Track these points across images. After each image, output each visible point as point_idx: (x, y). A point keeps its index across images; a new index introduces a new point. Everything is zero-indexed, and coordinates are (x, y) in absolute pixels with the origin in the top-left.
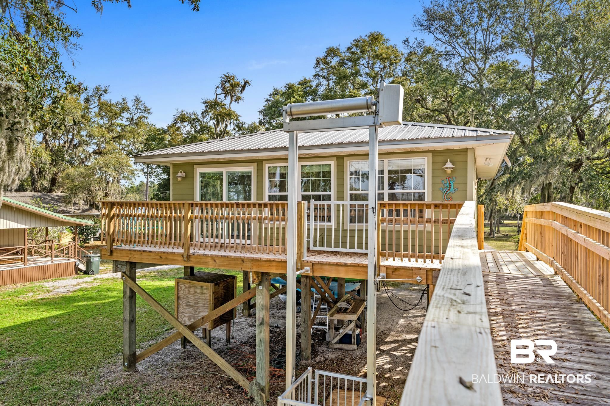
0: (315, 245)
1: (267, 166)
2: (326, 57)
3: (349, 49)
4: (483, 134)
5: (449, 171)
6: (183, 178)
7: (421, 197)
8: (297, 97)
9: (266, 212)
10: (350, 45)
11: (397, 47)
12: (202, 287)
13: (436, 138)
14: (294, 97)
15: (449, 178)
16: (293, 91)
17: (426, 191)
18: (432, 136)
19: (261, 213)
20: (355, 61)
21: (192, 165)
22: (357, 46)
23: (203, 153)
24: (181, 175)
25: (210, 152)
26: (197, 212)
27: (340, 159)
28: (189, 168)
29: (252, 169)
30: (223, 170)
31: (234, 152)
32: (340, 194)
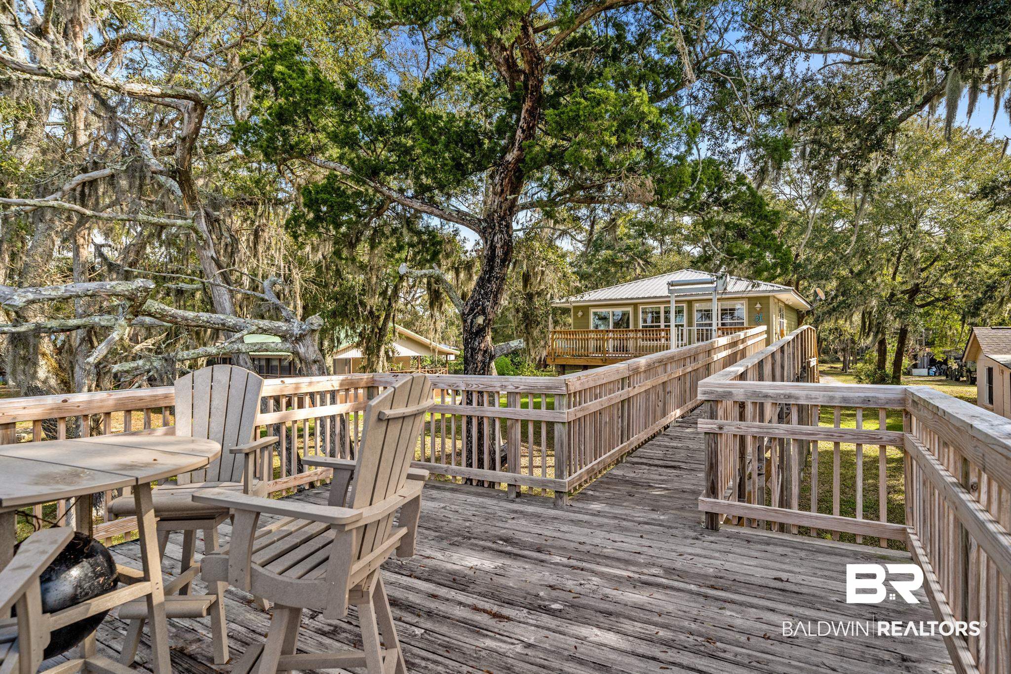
1: (641, 307)
4: (778, 288)
5: (758, 309)
6: (582, 316)
7: (743, 323)
9: (640, 334)
15: (758, 313)
17: (744, 321)
19: (637, 335)
21: (588, 307)
23: (600, 300)
24: (580, 313)
25: (605, 300)
26: (611, 335)
27: (690, 303)
28: (585, 309)
29: (630, 309)
30: (610, 310)
31: (622, 299)
32: (690, 324)
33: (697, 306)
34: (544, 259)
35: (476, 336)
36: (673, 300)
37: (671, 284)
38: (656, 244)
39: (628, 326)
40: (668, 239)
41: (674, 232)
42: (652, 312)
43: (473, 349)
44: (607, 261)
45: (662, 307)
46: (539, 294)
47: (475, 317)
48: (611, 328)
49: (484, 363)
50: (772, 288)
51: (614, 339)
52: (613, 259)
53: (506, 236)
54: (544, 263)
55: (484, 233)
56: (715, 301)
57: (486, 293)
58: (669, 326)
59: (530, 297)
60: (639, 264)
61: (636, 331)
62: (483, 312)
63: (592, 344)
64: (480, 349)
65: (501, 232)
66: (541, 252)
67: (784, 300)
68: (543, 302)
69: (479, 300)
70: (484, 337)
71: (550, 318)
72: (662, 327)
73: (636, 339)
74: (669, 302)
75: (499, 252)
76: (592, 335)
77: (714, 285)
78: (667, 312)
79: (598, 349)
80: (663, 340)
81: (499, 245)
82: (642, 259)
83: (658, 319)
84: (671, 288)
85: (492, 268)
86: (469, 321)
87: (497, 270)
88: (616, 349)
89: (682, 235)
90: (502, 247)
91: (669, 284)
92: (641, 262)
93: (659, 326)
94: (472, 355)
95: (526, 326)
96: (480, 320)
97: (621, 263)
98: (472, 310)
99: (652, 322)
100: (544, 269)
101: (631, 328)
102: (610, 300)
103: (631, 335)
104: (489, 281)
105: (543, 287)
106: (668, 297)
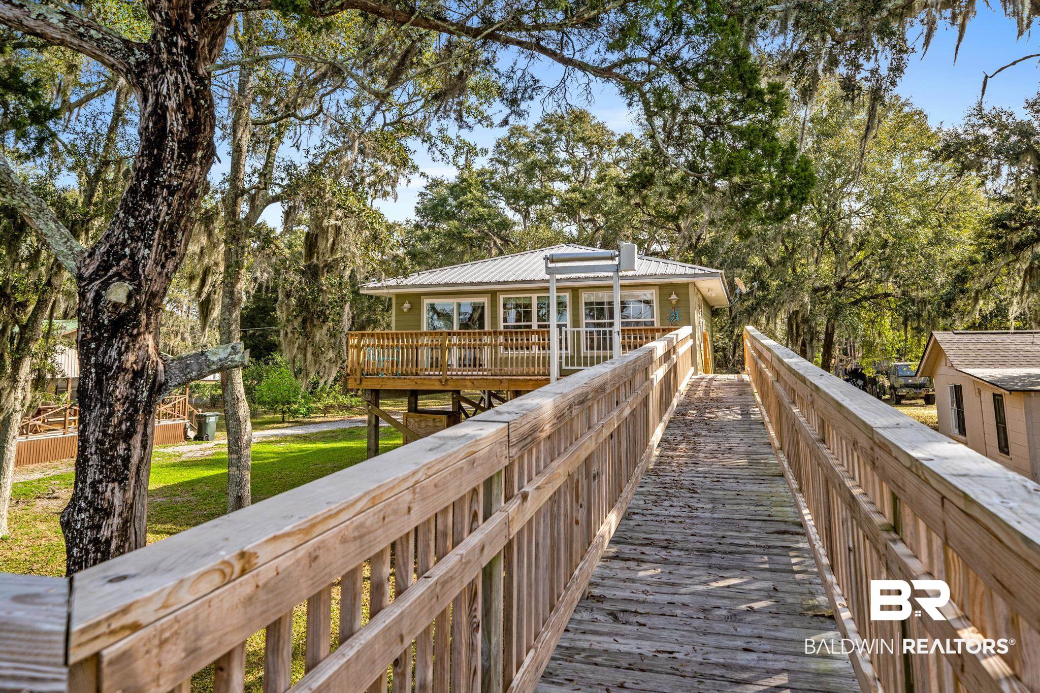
0: (567, 365)
1: (502, 297)
2: (509, 138)
3: (538, 126)
4: (700, 272)
5: (674, 302)
6: (410, 310)
7: (652, 323)
8: (475, 192)
9: (501, 339)
10: (540, 121)
11: (606, 125)
12: (434, 420)
13: (661, 274)
14: (470, 192)
15: (674, 308)
16: (470, 185)
17: (655, 319)
18: (658, 272)
19: (496, 340)
20: (549, 145)
21: (419, 296)
22: (550, 122)
23: (439, 285)
24: (407, 306)
25: (447, 284)
26: (455, 339)
27: (575, 291)
28: (415, 299)
29: (485, 300)
30: (454, 301)
31: (472, 284)
32: (576, 323)
33: (585, 297)
34: (339, 206)
35: (113, 336)
36: (553, 286)
37: (550, 259)
38: (518, 217)
39: (482, 326)
40: (534, 210)
41: (542, 201)
42: (517, 306)
43: (103, 369)
44: (450, 235)
45: (534, 297)
46: (329, 267)
47: (106, 285)
48: (456, 328)
49: (133, 403)
50: (692, 271)
51: (460, 347)
52: (460, 233)
53: (188, 78)
54: (339, 213)
55: (139, 75)
56: (617, 289)
57: (142, 227)
58: (548, 326)
59: (312, 273)
60: (495, 243)
61: (495, 333)
62: (133, 273)
63: (425, 356)
64: (121, 369)
65: (176, 65)
66: (334, 194)
67: (704, 291)
68: (336, 281)
69: (124, 244)
70: (134, 338)
71: (347, 308)
72: (535, 327)
73: (496, 346)
74: (547, 289)
75: (175, 122)
76: (426, 340)
77: (616, 262)
78: (543, 305)
79: (435, 364)
80: (535, 350)
81: (172, 104)
82: (499, 237)
83: (527, 315)
84: (550, 265)
85: (156, 165)
86: (90, 295)
87: (170, 167)
88: (462, 363)
89: (553, 205)
90: (179, 106)
91: (546, 258)
92: (498, 241)
93: (530, 327)
94: (99, 383)
95: (304, 322)
96: (118, 293)
97: (471, 239)
98: (105, 267)
99: (518, 320)
100: (339, 223)
101: (487, 328)
102: (456, 284)
103: (486, 339)
104: (150, 196)
105: (339, 255)
106: (543, 281)
